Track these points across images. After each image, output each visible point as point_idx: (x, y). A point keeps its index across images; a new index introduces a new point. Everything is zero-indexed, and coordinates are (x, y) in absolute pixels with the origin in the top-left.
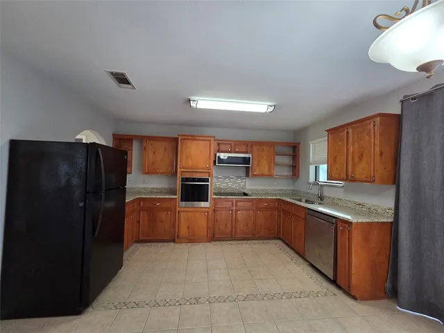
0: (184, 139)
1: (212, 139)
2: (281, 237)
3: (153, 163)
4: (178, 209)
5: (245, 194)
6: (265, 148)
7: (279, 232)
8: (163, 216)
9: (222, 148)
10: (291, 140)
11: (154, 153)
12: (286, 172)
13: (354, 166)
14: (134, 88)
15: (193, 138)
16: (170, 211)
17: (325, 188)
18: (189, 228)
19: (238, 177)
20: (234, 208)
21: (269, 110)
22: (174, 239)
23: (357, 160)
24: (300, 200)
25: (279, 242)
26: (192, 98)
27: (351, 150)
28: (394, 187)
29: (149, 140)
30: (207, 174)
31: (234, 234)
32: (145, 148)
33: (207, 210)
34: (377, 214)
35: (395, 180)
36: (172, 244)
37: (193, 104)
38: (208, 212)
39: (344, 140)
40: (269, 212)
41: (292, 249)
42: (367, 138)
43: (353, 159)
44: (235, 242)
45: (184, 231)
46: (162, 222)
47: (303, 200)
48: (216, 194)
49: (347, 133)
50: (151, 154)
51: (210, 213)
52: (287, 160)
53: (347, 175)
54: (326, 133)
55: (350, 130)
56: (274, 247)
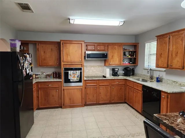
0: (65, 43)
1: (83, 43)
2: (127, 102)
3: (44, 59)
4: (63, 88)
5: (104, 77)
6: (117, 47)
7: (125, 99)
8: (54, 93)
9: (89, 47)
10: (133, 41)
11: (44, 52)
14: (33, 12)
15: (70, 42)
16: (58, 89)
18: (70, 99)
21: (121, 24)
22: (61, 106)
23: (174, 56)
24: (138, 80)
25: (126, 105)
26: (71, 18)
27: (171, 49)
29: (41, 44)
30: (81, 65)
31: (98, 101)
32: (38, 50)
33: (81, 87)
36: (60, 109)
37: (72, 22)
39: (167, 43)
40: (119, 88)
41: (134, 109)
42: (181, 42)
43: (172, 55)
44: (99, 106)
45: (67, 101)
46: (53, 96)
47: (141, 80)
49: (169, 38)
50: (42, 53)
51: (83, 89)
53: (168, 65)
54: (156, 37)
55: (171, 37)
56: (123, 108)
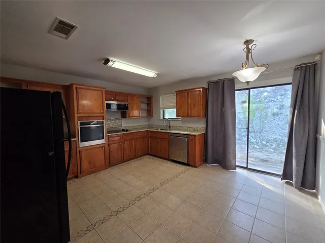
1: (104, 90)
2: (150, 153)
4: (78, 150)
5: (127, 130)
7: (148, 150)
12: (145, 114)
13: (191, 110)
15: (88, 87)
17: (171, 122)
18: (90, 163)
19: (116, 119)
20: (122, 141)
21: (155, 76)
25: (147, 156)
27: (189, 102)
28: (205, 119)
29: (31, 86)
30: (102, 118)
31: (123, 158)
33: (104, 145)
34: (198, 130)
35: (206, 115)
36: (76, 180)
37: (110, 63)
38: (104, 147)
39: (186, 97)
40: (142, 140)
43: (191, 107)
48: (109, 132)
49: (188, 94)
51: (106, 147)
52: (144, 106)
53: (188, 114)
54: (176, 92)
56: (147, 159)
